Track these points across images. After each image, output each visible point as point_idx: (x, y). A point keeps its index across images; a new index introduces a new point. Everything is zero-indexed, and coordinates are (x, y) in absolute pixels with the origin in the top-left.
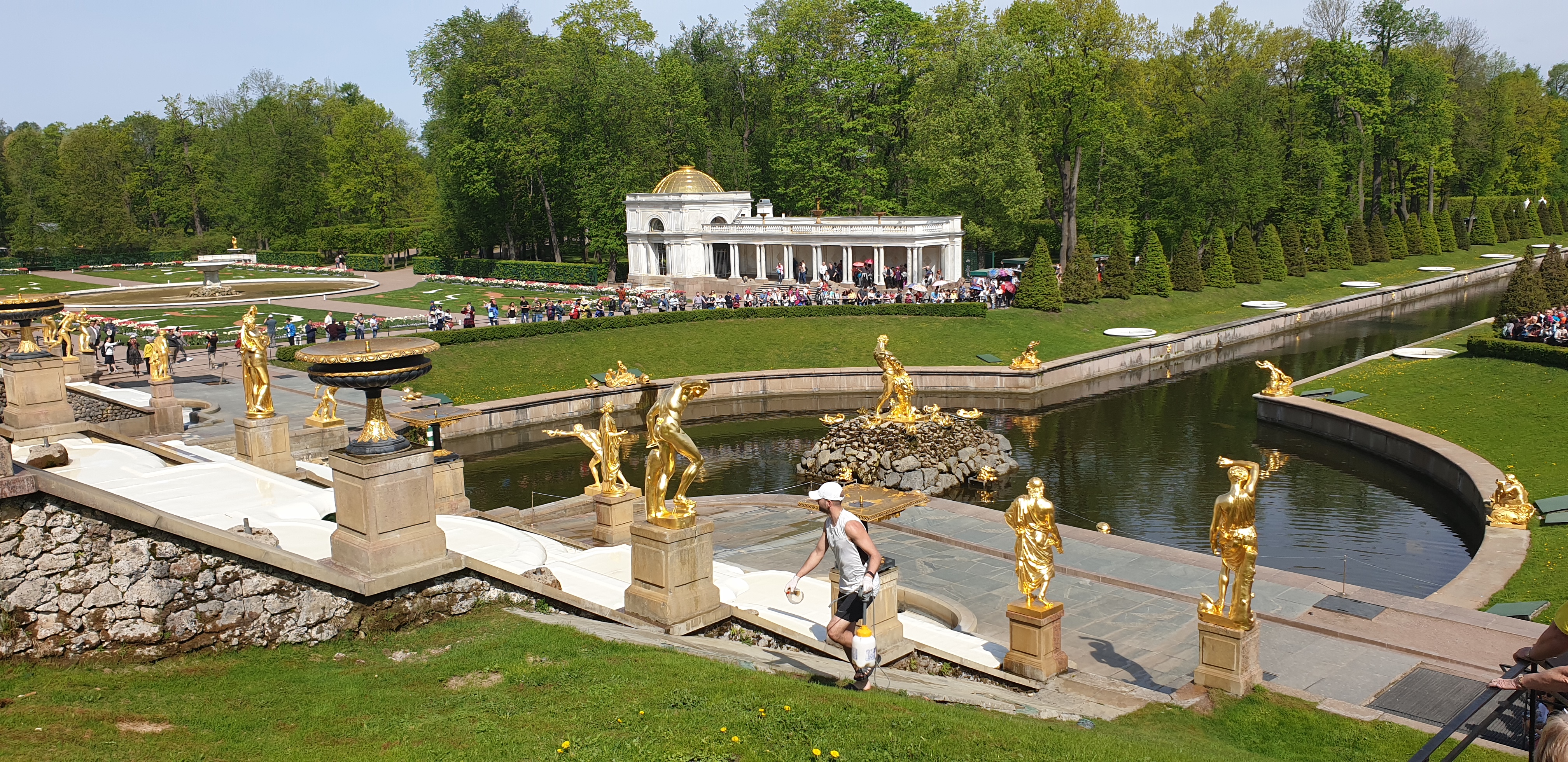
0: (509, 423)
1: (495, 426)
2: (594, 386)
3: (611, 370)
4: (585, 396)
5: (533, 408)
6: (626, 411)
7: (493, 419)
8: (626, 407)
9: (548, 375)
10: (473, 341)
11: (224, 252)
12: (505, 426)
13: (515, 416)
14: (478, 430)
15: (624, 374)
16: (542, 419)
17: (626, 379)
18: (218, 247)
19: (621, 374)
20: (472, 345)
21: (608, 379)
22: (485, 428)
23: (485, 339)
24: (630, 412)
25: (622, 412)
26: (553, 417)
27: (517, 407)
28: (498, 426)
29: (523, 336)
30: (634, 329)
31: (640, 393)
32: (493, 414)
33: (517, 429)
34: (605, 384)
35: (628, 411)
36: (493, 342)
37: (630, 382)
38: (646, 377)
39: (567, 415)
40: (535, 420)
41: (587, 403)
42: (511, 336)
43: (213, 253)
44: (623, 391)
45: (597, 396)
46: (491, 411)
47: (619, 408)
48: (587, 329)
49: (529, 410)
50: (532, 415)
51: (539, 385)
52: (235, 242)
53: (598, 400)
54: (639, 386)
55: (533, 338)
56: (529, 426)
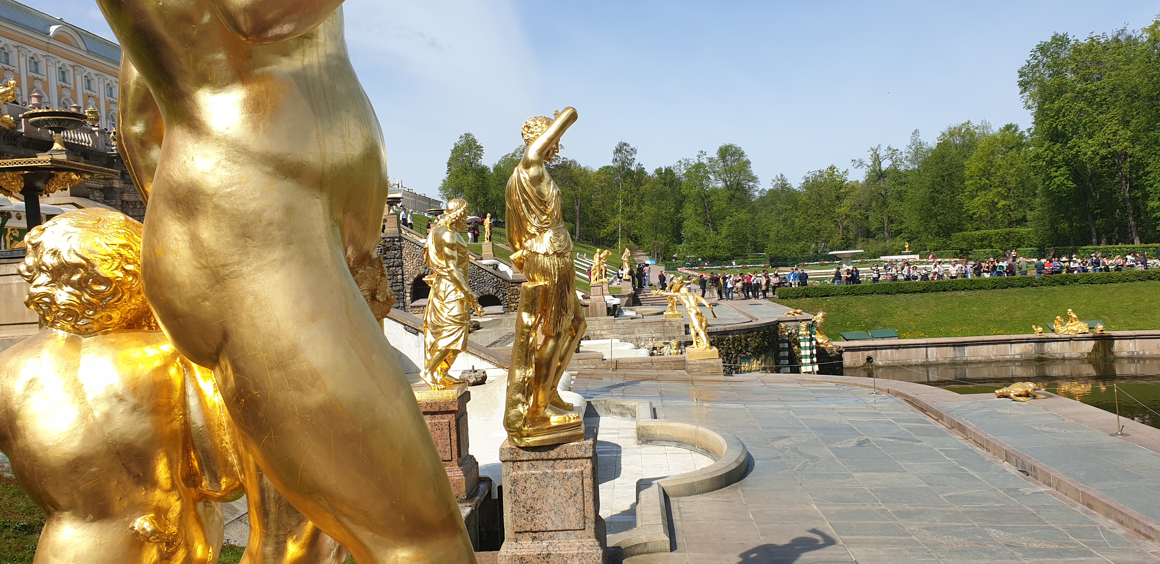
0: (946, 358)
1: (931, 359)
2: (1038, 331)
3: (1058, 317)
4: (1028, 341)
5: (971, 347)
6: (1075, 359)
7: (929, 353)
8: (1075, 355)
9: (1002, 321)
10: (945, 290)
11: (900, 254)
12: (941, 360)
13: (952, 353)
14: (914, 361)
15: (1074, 322)
16: (980, 358)
17: (1078, 327)
18: (897, 250)
19: (1072, 322)
20: (941, 294)
21: (1057, 327)
22: (920, 361)
23: (956, 290)
24: (1080, 360)
25: (1070, 359)
26: (993, 357)
27: (954, 345)
28: (934, 360)
29: (994, 288)
30: (1118, 285)
31: (1093, 343)
32: (930, 349)
33: (953, 364)
34: (1053, 331)
35: (1078, 359)
36: (963, 292)
37: (1080, 331)
38: (1100, 327)
39: (1008, 357)
40: (973, 358)
41: (1030, 347)
42: (981, 288)
43: (892, 255)
44: (1071, 339)
45: (1041, 341)
46: (927, 346)
47: (1066, 355)
48: (1063, 284)
49: (967, 349)
50: (969, 353)
51: (989, 329)
52: (907, 246)
53: (1042, 345)
54: (1091, 335)
55: (1004, 290)
56: (966, 363)
